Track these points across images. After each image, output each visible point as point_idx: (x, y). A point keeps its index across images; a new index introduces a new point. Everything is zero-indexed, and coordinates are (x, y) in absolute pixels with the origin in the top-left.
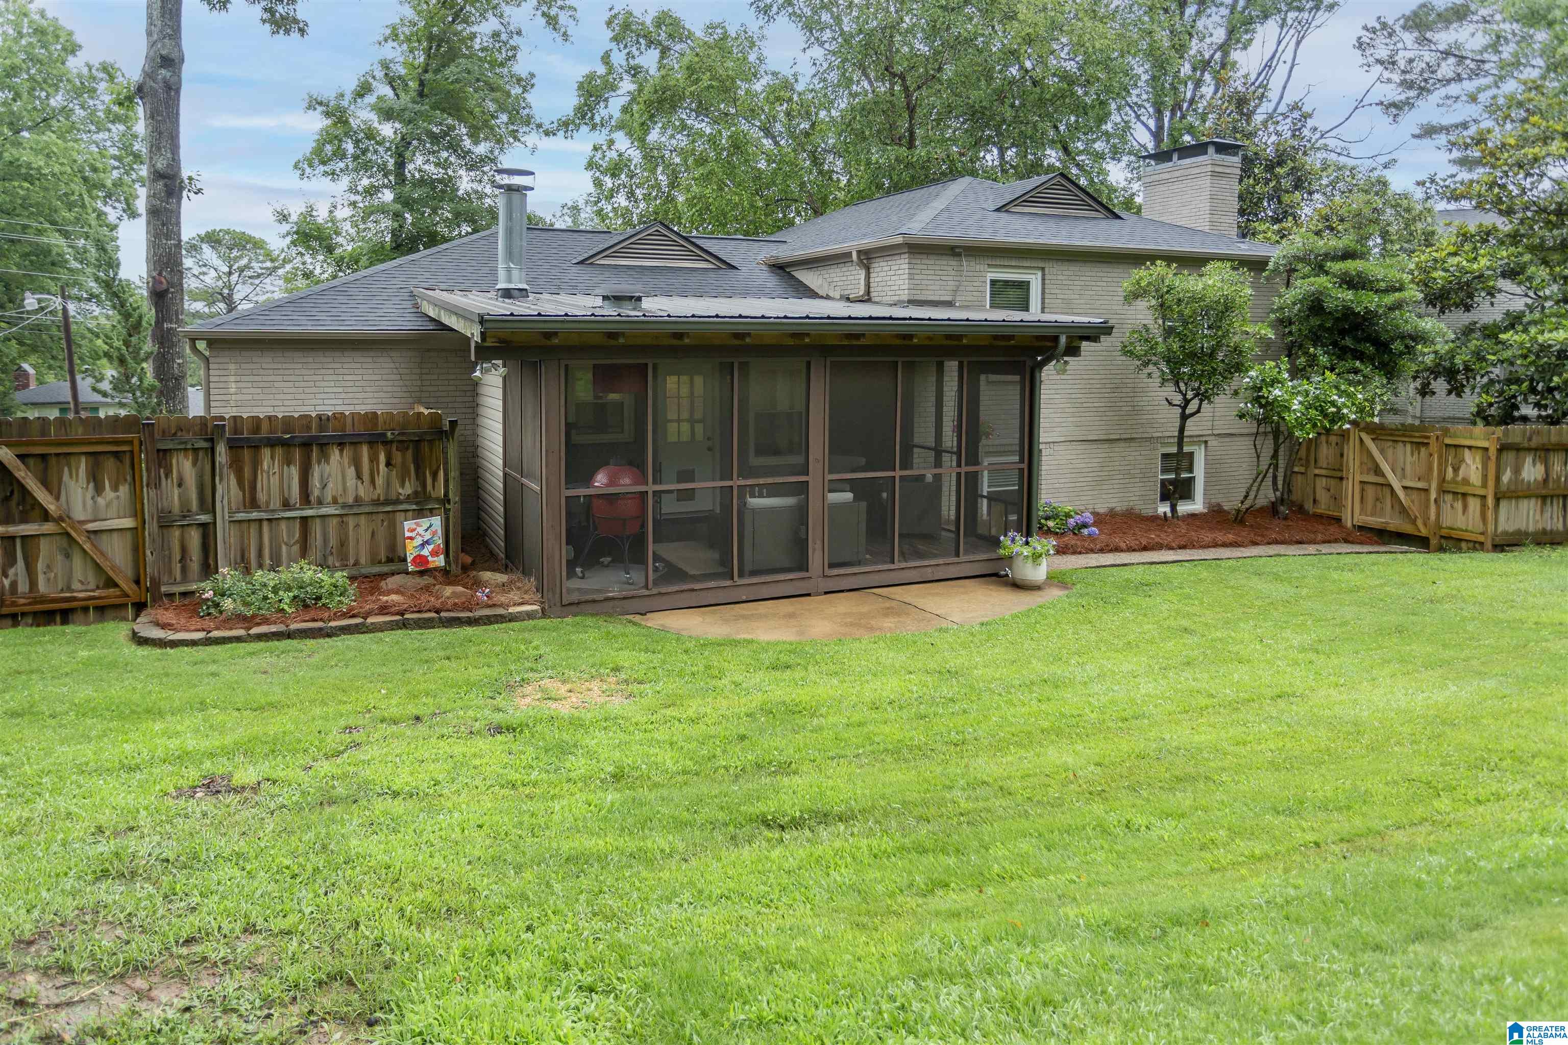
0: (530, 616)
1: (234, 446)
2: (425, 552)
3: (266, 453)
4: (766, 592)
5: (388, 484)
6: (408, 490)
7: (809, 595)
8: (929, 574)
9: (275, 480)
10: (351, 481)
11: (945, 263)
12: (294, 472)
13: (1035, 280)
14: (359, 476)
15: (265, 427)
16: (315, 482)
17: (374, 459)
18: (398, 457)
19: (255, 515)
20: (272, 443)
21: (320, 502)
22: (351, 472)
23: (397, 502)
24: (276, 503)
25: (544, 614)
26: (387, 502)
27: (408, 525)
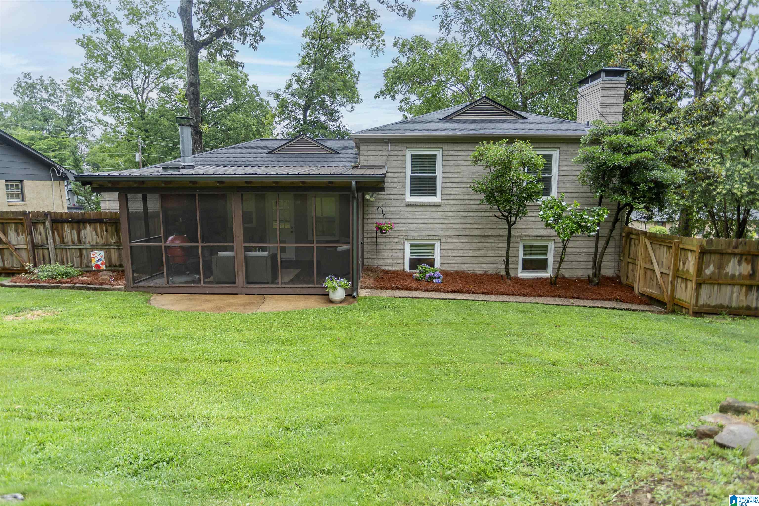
0: (119, 290)
1: (54, 222)
2: (99, 263)
3: (66, 225)
4: (217, 291)
5: (107, 238)
6: (113, 241)
7: (238, 294)
8: (298, 291)
9: (69, 235)
10: (95, 237)
11: (381, 147)
12: (75, 232)
13: (439, 154)
14: (97, 235)
15: (64, 215)
16: (82, 236)
17: (101, 229)
18: (109, 228)
19: (63, 246)
20: (68, 222)
21: (85, 243)
22: (94, 233)
23: (111, 245)
24: (70, 243)
25: (125, 289)
26: (107, 245)
27: (92, 253)
